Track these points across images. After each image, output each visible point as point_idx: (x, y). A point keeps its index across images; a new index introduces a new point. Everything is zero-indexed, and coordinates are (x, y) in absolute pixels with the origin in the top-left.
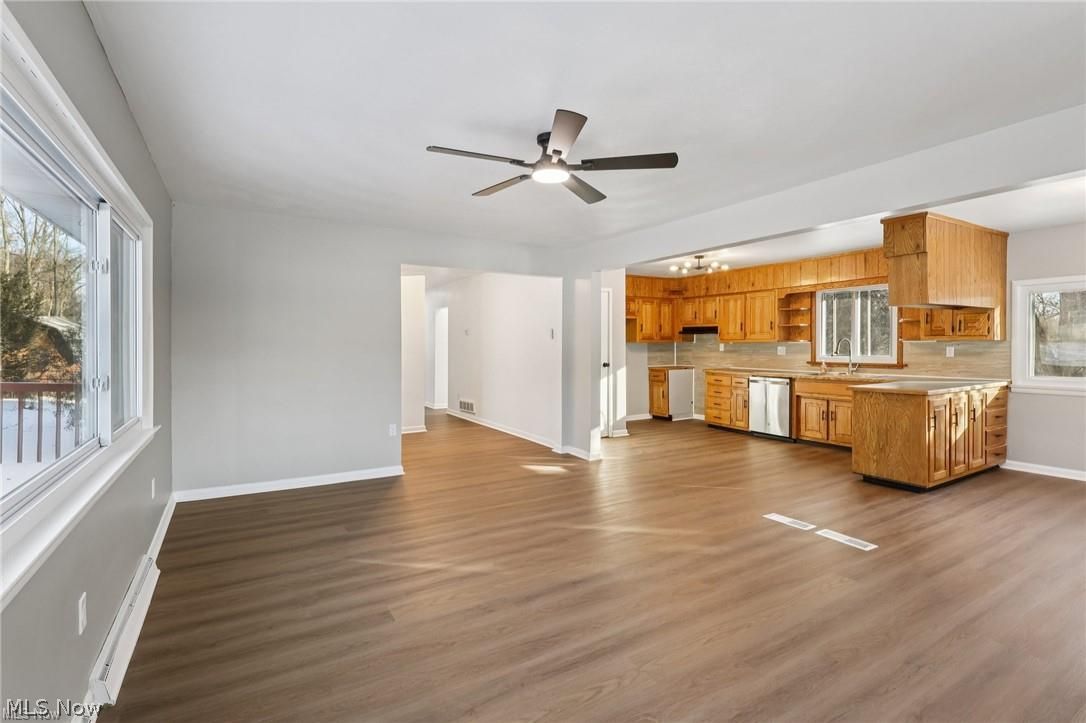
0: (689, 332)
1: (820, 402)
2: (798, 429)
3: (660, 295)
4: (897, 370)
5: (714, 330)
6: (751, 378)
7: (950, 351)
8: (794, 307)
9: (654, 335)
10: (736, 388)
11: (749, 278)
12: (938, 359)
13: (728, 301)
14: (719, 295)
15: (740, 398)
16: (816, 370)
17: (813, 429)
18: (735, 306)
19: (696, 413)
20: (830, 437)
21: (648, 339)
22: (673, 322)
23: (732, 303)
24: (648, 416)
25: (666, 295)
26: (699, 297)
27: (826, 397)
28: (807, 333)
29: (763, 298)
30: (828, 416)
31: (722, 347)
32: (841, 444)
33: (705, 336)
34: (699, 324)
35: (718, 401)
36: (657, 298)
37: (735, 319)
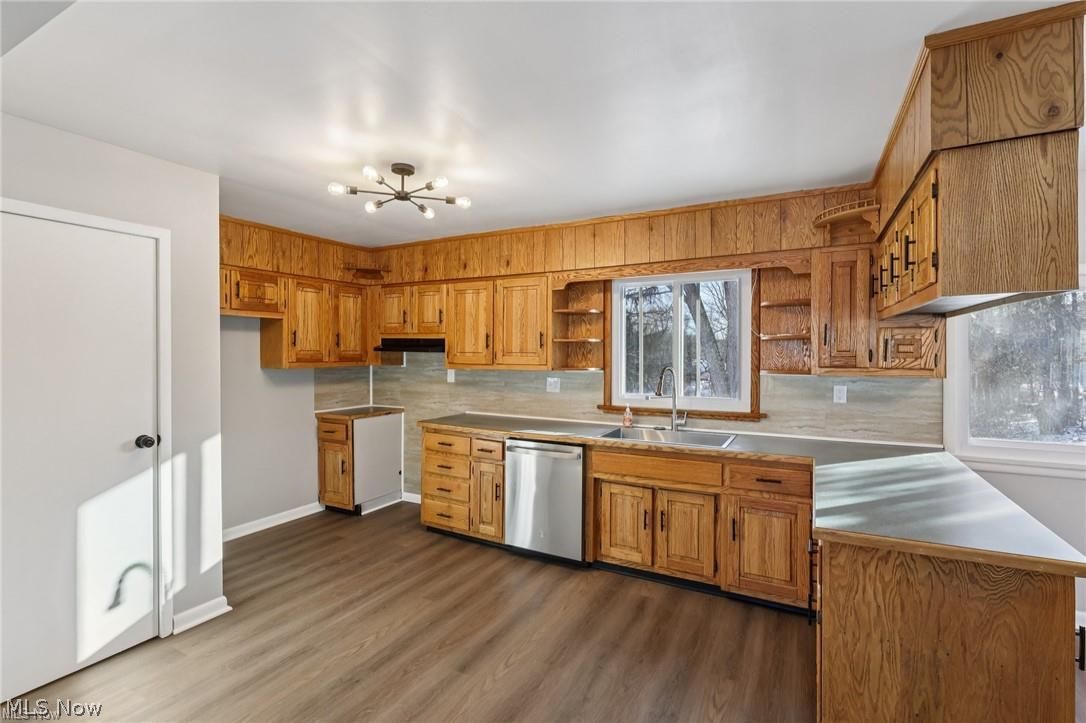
0: (394, 347)
1: (638, 492)
2: (597, 543)
3: (336, 275)
4: (751, 425)
5: (437, 345)
6: (509, 443)
7: (840, 393)
8: (575, 307)
9: (325, 352)
10: (479, 460)
11: (501, 251)
12: (820, 406)
13: (462, 292)
14: (447, 281)
15: (487, 478)
16: (614, 422)
17: (625, 547)
18: (475, 301)
19: (408, 490)
20: (658, 560)
21: (314, 359)
22: (364, 328)
23: (469, 297)
24: (315, 508)
25: (349, 277)
26: (412, 284)
27: (650, 483)
28: (598, 355)
29: (524, 290)
30: (655, 521)
31: (451, 376)
32: (679, 575)
33: (422, 356)
34: (412, 332)
35: (447, 483)
36: (327, 281)
37: (475, 328)
